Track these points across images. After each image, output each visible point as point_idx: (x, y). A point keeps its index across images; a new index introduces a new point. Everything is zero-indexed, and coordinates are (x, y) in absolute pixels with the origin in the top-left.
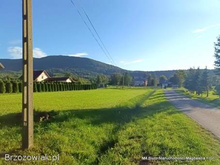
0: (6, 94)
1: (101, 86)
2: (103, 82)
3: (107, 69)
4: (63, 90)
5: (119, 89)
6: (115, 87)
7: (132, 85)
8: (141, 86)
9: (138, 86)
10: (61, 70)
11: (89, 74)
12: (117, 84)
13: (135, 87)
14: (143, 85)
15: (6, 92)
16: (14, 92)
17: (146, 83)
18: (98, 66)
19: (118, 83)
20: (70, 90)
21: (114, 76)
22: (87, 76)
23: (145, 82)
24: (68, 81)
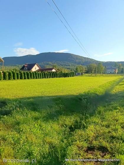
0: (4, 81)
1: (79, 74)
2: (80, 71)
3: (84, 61)
4: (47, 78)
5: (93, 76)
6: (90, 75)
7: (104, 73)
8: (112, 74)
9: (109, 74)
10: (50, 63)
11: (71, 65)
12: (91, 73)
13: (106, 75)
14: (114, 73)
15: (4, 79)
16: (9, 79)
17: (117, 72)
18: (77, 59)
19: (93, 72)
20: (53, 77)
21: (90, 66)
22: (68, 67)
23: (115, 70)
24: (54, 70)
